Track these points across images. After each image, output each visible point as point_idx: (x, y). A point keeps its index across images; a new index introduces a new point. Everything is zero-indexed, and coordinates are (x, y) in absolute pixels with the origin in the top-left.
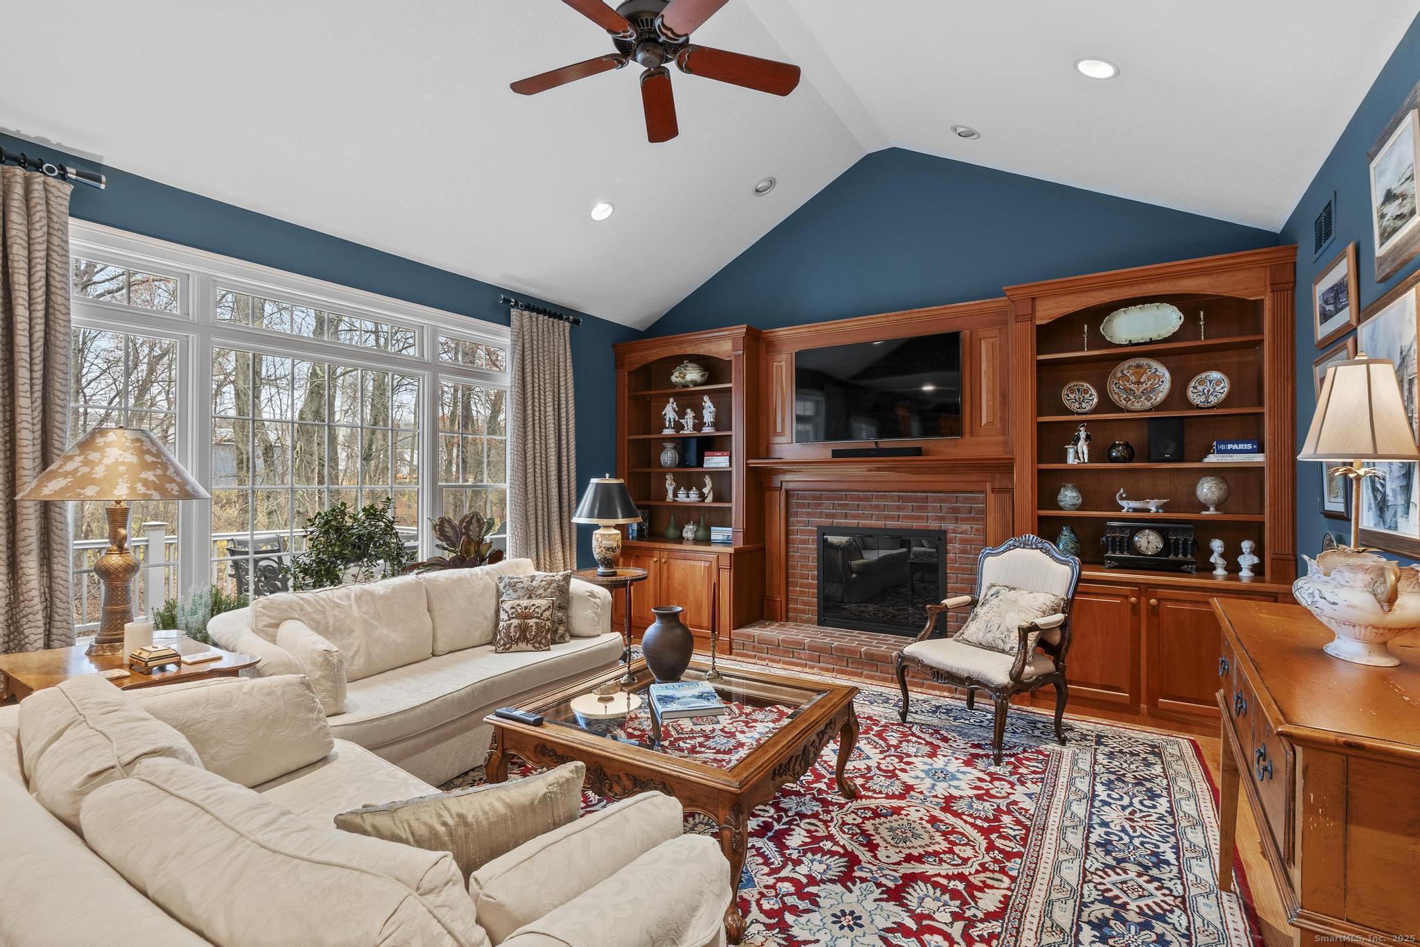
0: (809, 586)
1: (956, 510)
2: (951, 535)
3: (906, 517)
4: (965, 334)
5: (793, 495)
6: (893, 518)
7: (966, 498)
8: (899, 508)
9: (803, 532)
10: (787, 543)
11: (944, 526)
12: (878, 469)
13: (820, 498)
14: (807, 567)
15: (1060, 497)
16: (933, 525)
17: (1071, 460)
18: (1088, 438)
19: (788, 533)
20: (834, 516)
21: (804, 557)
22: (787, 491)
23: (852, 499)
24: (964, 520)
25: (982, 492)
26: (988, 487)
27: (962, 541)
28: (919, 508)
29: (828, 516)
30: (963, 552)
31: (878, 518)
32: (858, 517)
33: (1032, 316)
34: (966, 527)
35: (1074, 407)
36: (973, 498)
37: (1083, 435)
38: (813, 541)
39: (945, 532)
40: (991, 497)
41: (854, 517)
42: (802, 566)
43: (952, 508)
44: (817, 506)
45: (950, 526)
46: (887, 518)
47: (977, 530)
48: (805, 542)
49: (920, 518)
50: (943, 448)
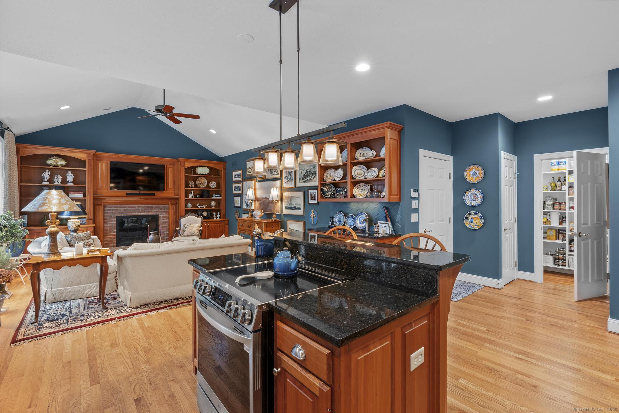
0: (113, 235)
1: (161, 209)
2: (159, 216)
3: (146, 212)
4: (165, 165)
5: (106, 207)
6: (143, 212)
7: (164, 206)
8: (145, 209)
9: (110, 218)
10: (104, 222)
11: (158, 213)
12: (140, 199)
13: (117, 207)
14: (112, 229)
15: (188, 205)
16: (155, 213)
17: (190, 198)
18: (193, 193)
19: (104, 219)
20: (123, 213)
21: (111, 226)
22: (104, 205)
23: (129, 207)
24: (163, 212)
25: (168, 205)
26: (170, 203)
27: (163, 217)
28: (150, 209)
29: (120, 213)
30: (163, 220)
31: (138, 212)
32: (131, 212)
33: (184, 166)
34: (164, 213)
35: (191, 186)
36: (166, 206)
37: (193, 192)
38: (114, 221)
39: (158, 215)
40: (171, 206)
41: (130, 213)
42: (109, 229)
43: (160, 209)
44: (116, 210)
45: (160, 213)
46: (141, 212)
47: (167, 214)
48: (111, 221)
49: (151, 212)
50: (158, 194)
